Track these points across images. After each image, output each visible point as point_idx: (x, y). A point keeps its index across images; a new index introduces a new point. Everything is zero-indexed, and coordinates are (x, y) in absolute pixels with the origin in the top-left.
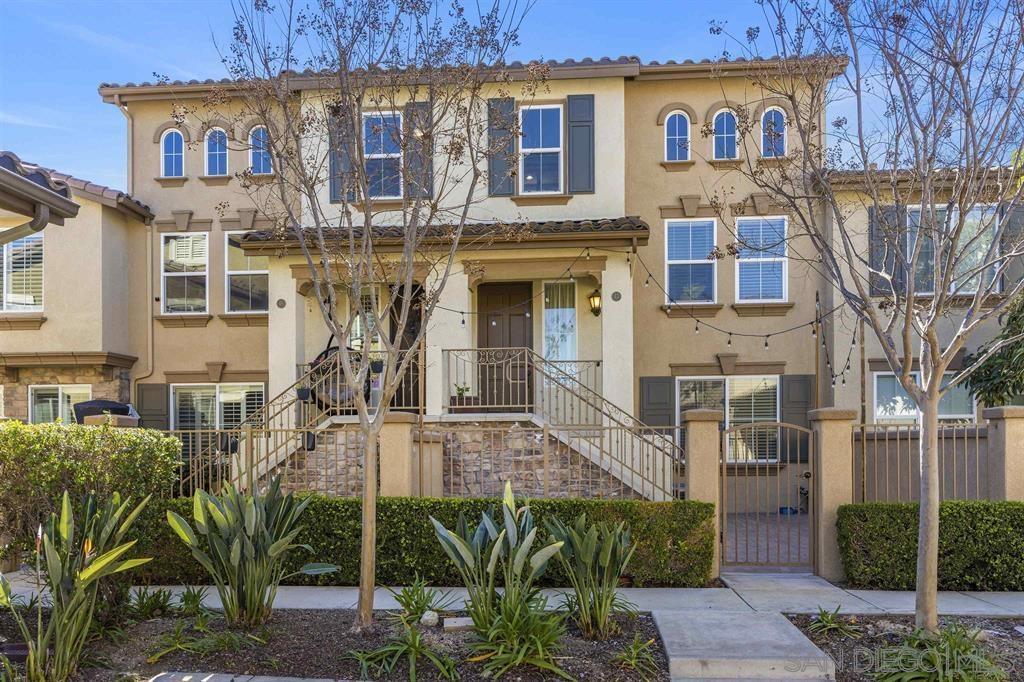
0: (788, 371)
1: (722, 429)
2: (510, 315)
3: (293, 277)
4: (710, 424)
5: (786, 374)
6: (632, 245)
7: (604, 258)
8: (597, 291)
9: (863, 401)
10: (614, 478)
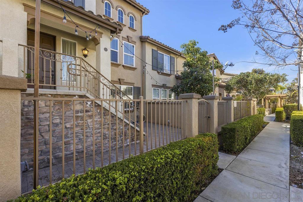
0: (135, 85)
7: (102, 33)
8: (85, 48)
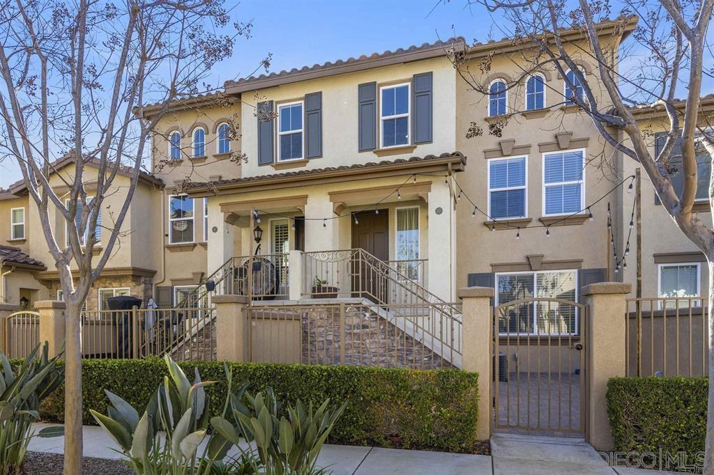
0: (585, 266)
1: (492, 303)
2: (374, 233)
3: (222, 212)
4: (482, 300)
5: (583, 268)
6: (447, 170)
7: (430, 183)
9: (639, 275)
10: (425, 347)
